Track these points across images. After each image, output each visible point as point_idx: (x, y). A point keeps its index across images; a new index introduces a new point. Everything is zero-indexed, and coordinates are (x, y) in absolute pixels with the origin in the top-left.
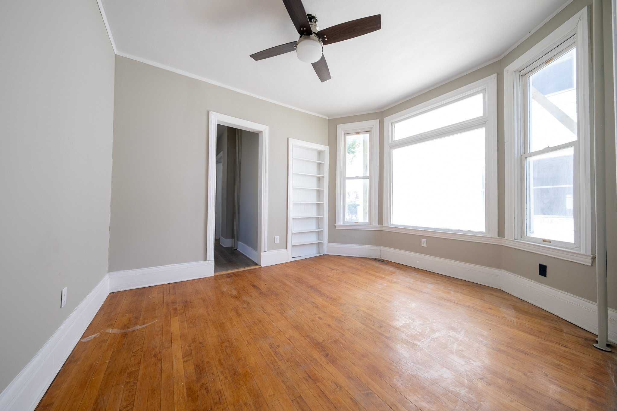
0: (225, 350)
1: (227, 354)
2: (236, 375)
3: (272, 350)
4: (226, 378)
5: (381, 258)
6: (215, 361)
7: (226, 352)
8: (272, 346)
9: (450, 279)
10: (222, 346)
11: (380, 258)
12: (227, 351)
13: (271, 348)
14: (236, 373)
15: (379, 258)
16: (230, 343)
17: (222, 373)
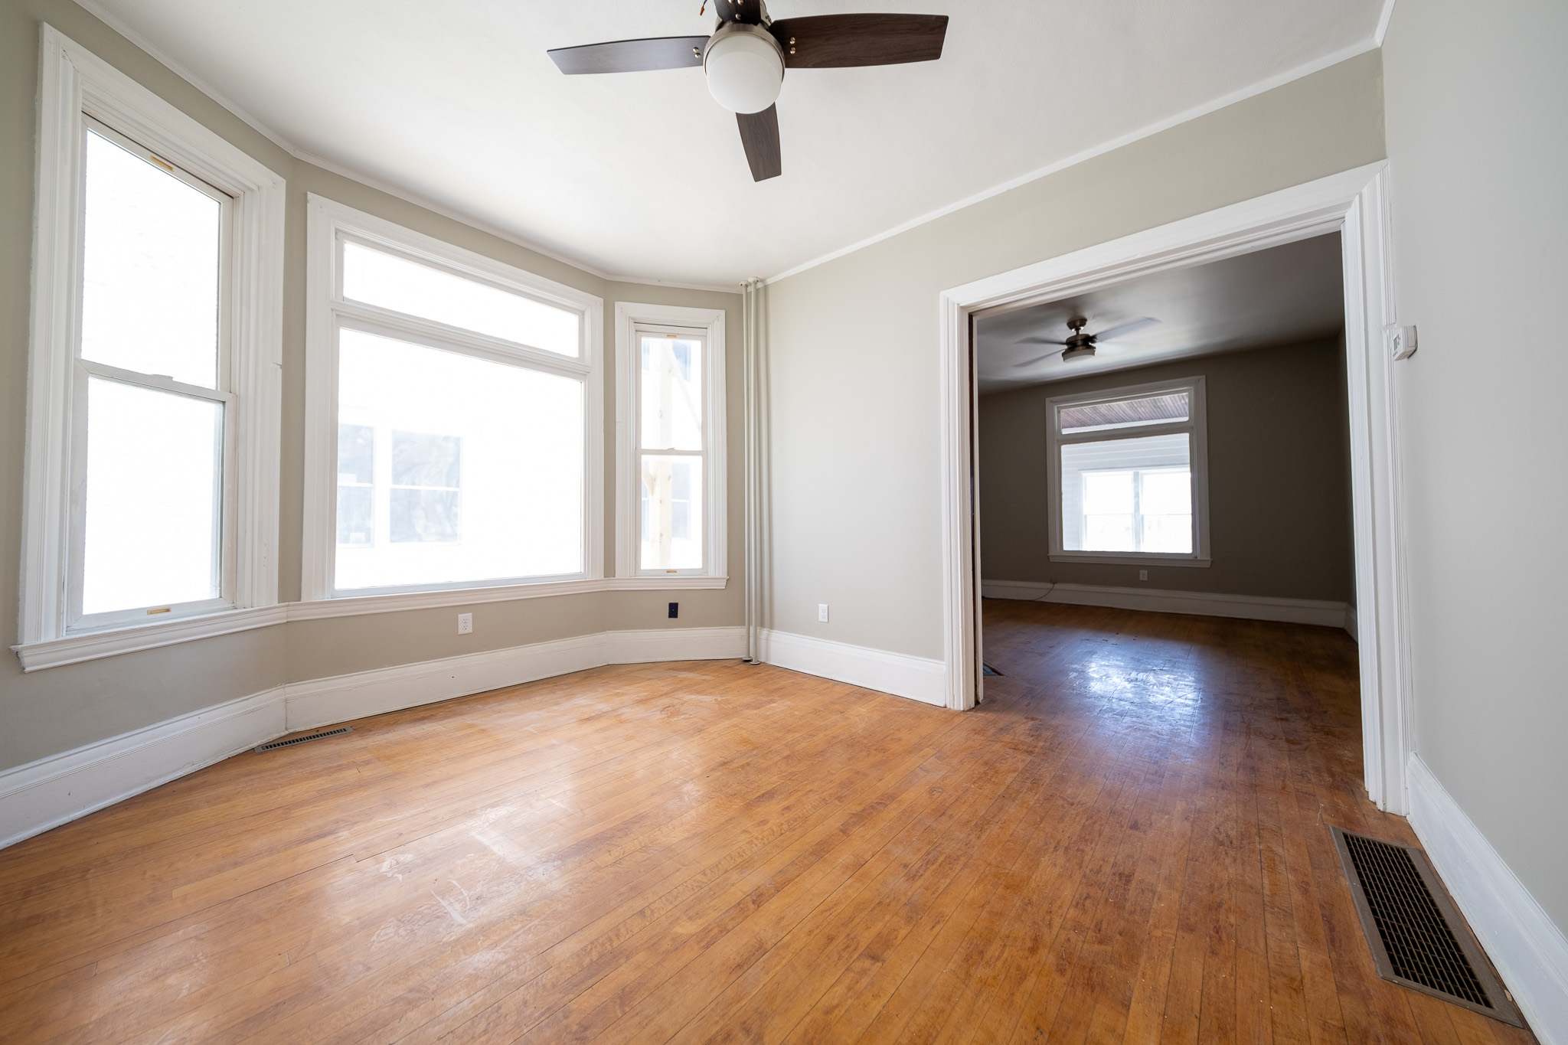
0: (998, 958)
1: (1005, 946)
2: (1029, 900)
3: (925, 871)
4: (1051, 912)
5: (291, 731)
6: (1044, 960)
7: (1003, 952)
8: (915, 876)
9: (543, 684)
10: (994, 978)
11: (287, 732)
12: (997, 954)
13: (921, 875)
14: (1026, 901)
15: (283, 734)
16: (970, 962)
17: (1050, 924)
